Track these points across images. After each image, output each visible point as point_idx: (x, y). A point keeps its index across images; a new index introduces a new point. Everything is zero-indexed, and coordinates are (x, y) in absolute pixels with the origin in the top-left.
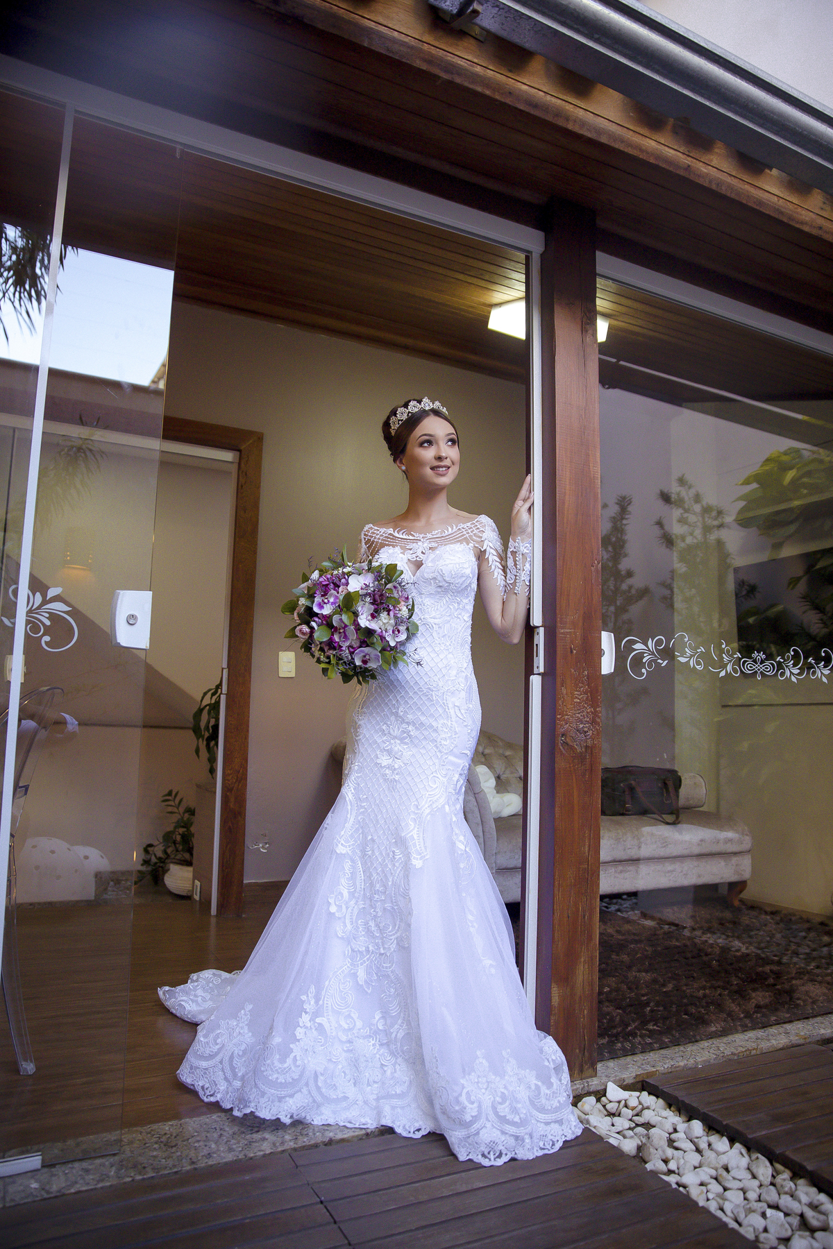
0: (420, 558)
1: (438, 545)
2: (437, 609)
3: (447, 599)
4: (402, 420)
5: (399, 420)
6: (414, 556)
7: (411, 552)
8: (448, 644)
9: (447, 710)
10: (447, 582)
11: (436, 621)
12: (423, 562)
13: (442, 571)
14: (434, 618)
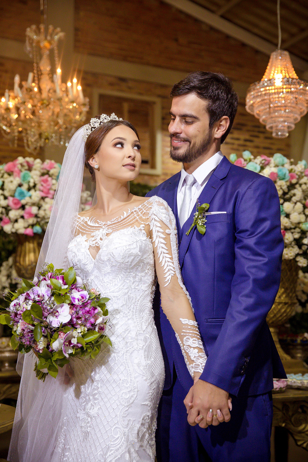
0: (98, 244)
1: (113, 231)
2: (115, 285)
3: (122, 275)
4: (94, 128)
5: (92, 128)
6: (94, 242)
7: (93, 239)
8: (127, 312)
9: (127, 368)
10: (119, 262)
11: (115, 294)
12: (100, 247)
13: (113, 254)
14: (113, 292)
